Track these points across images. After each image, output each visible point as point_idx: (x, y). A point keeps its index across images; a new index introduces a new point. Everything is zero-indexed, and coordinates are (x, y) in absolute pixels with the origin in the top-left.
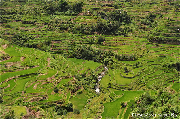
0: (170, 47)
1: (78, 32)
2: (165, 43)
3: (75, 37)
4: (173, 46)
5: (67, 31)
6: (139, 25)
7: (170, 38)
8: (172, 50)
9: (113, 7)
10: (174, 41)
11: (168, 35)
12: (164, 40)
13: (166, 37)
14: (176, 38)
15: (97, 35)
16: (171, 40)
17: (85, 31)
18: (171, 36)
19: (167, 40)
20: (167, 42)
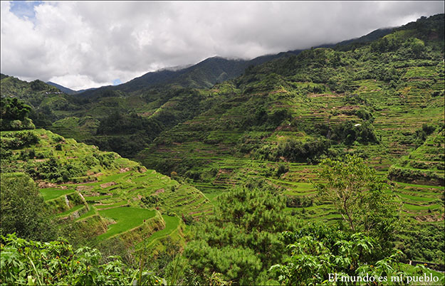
0: (412, 190)
1: (261, 156)
2: (410, 182)
3: (253, 164)
4: (419, 187)
5: (248, 156)
6: (392, 147)
7: (421, 170)
8: (414, 195)
9: (356, 115)
10: (428, 178)
11: (421, 165)
12: (409, 175)
13: (414, 170)
14: (435, 172)
15: (283, 161)
16: (423, 176)
17: (270, 155)
18: (426, 168)
19: (414, 175)
20: (413, 180)
